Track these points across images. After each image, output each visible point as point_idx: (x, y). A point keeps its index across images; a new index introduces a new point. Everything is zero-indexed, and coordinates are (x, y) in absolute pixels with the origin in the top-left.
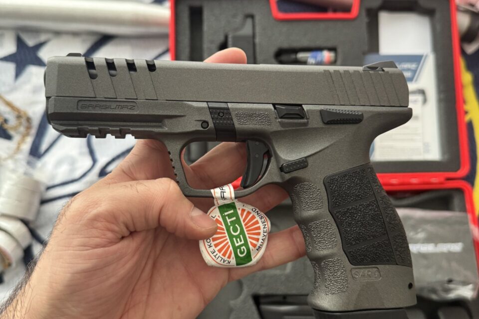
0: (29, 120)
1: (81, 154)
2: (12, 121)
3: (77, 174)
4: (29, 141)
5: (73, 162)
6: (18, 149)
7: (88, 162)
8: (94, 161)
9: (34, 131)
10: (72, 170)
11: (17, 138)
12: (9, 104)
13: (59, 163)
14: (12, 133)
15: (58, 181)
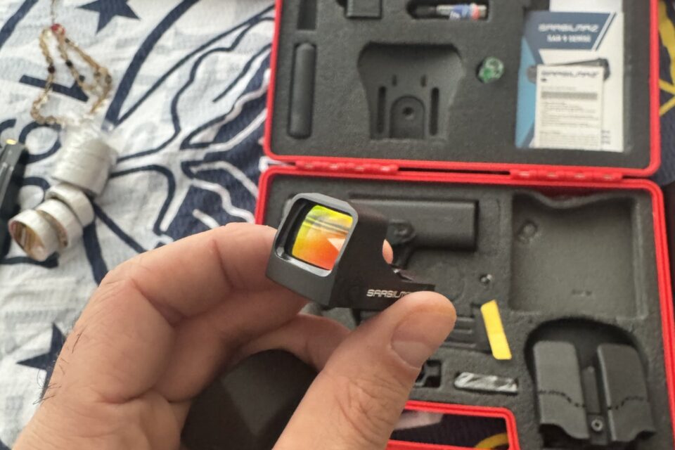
0: (109, 79)
1: (163, 121)
2: (90, 79)
3: (156, 145)
4: (107, 103)
5: (153, 129)
6: (93, 111)
7: (170, 131)
8: (178, 129)
9: (113, 93)
10: (151, 139)
11: (93, 99)
12: (87, 59)
13: (138, 131)
14: (88, 93)
15: (133, 151)
